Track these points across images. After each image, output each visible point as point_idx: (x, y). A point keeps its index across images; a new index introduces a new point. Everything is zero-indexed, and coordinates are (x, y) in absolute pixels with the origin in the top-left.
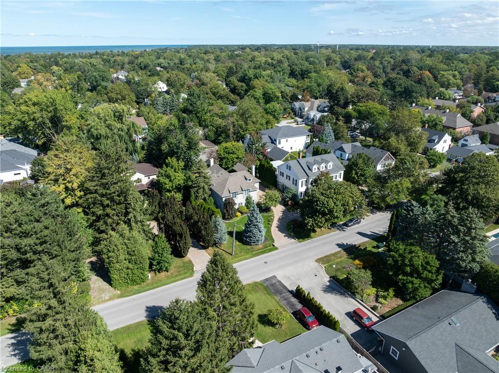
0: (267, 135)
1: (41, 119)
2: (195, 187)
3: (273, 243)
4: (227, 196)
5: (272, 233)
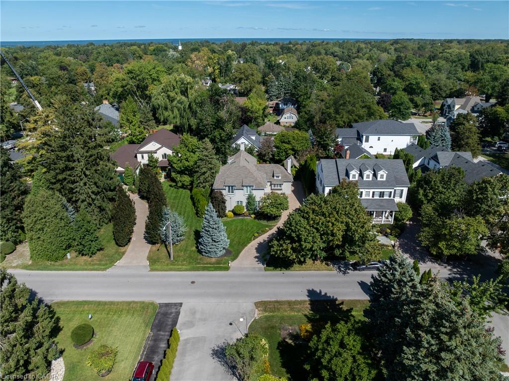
0: (356, 129)
1: (129, 86)
2: (197, 172)
3: (230, 262)
4: (220, 189)
5: (246, 248)
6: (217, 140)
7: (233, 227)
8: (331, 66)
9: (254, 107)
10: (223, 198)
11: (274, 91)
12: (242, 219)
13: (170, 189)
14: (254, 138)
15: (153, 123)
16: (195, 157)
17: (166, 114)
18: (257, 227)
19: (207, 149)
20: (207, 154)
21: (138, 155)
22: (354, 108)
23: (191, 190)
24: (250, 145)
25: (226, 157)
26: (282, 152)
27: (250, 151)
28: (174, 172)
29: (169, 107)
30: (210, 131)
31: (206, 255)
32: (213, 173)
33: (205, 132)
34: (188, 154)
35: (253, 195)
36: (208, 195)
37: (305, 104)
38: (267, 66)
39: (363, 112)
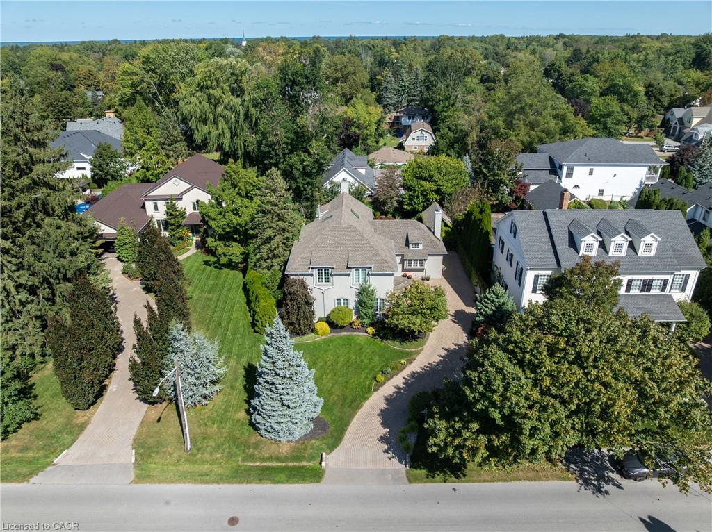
0: (547, 155)
1: (144, 85)
2: (255, 236)
3: (324, 454)
4: (301, 275)
5: (360, 413)
6: (296, 173)
7: (330, 357)
8: (476, 63)
9: (362, 119)
10: (306, 295)
11: (391, 97)
12: (349, 338)
13: (204, 269)
14: (363, 171)
15: (182, 145)
16: (252, 207)
17: (205, 129)
18: (380, 356)
19: (274, 191)
20: (274, 199)
21: (146, 203)
22: (540, 118)
23: (244, 271)
24: (357, 184)
25: (313, 207)
26: (418, 197)
27: (358, 194)
28: (212, 236)
29: (211, 116)
30: (281, 155)
31: (269, 435)
32: (287, 239)
33: (272, 158)
34: (238, 200)
35: (370, 286)
36: (276, 285)
37: (445, 116)
38: (377, 62)
39: (553, 125)
